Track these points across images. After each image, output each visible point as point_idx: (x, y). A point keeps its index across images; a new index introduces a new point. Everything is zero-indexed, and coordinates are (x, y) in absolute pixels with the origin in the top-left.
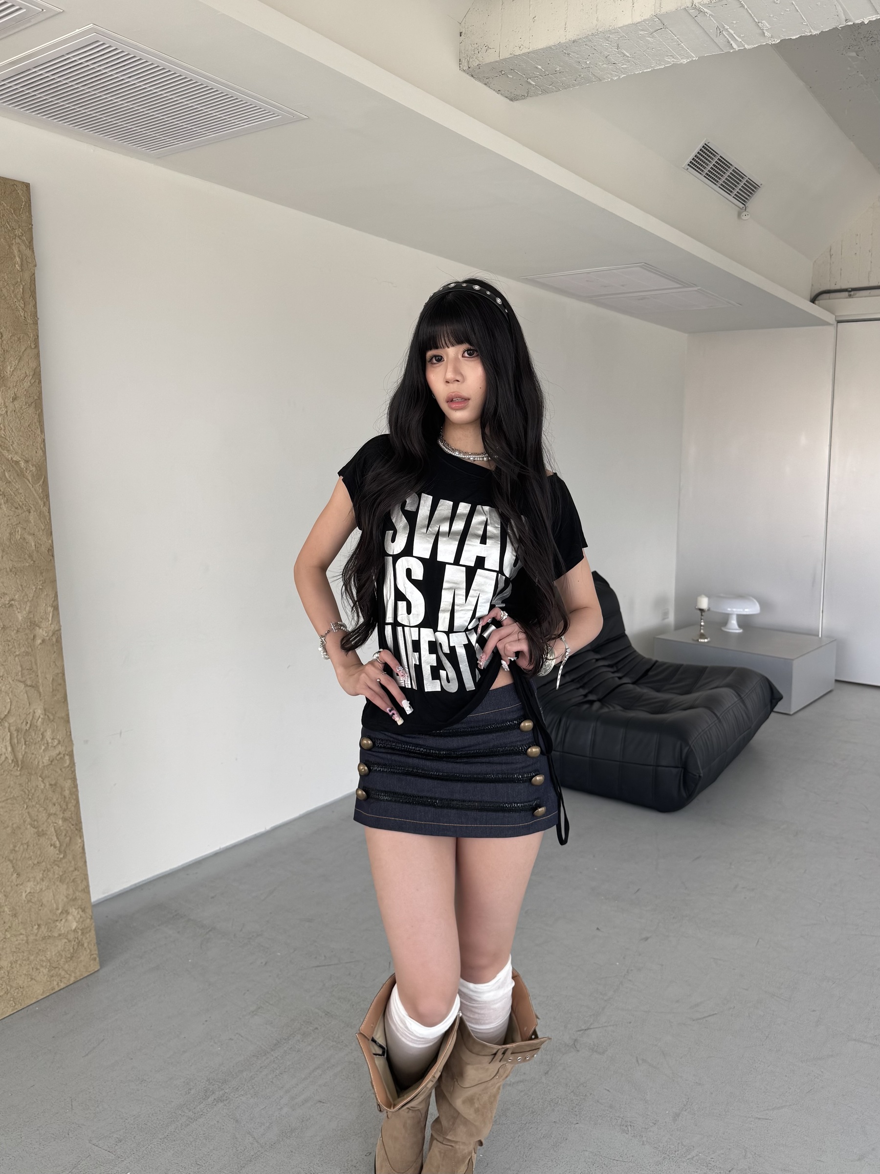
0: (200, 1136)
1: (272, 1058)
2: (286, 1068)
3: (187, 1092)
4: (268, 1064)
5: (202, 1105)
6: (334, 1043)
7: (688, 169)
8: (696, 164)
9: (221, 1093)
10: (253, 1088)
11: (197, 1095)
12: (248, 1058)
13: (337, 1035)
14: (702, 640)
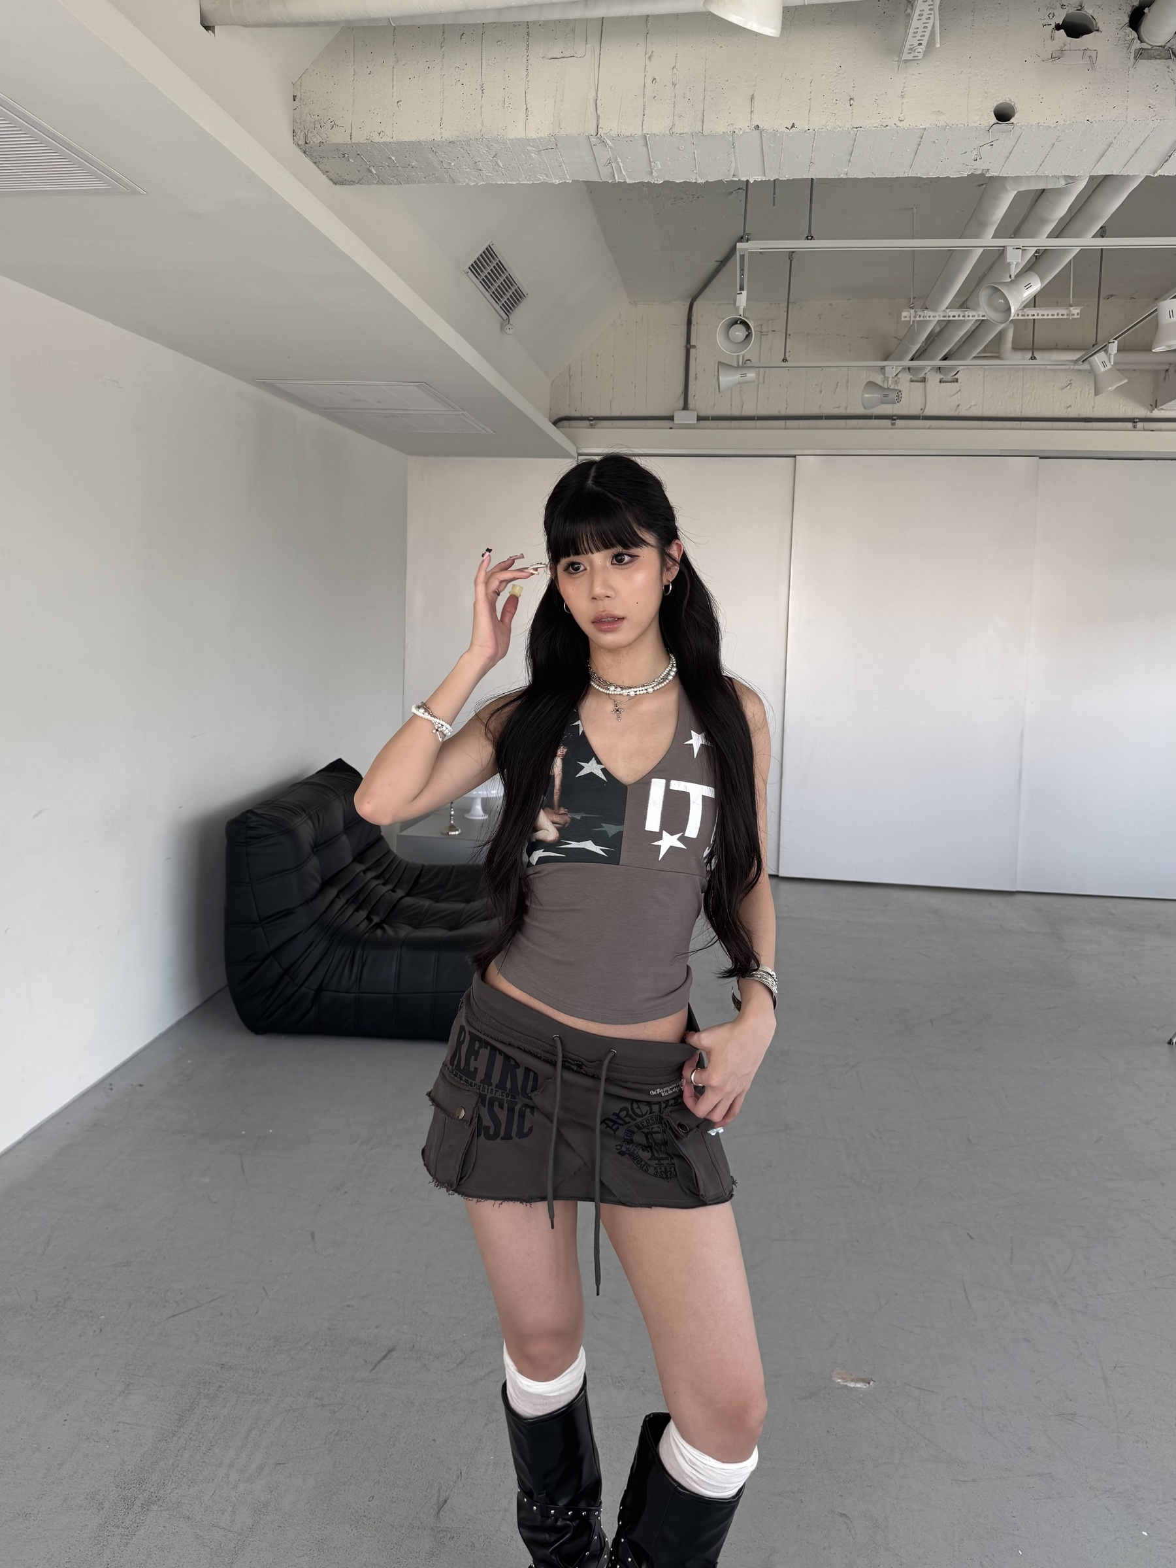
0: (152, 1550)
1: (186, 1436)
2: (211, 1442)
3: (99, 1507)
4: (186, 1444)
5: (130, 1516)
6: (255, 1396)
7: (468, 272)
8: (475, 268)
9: (145, 1494)
10: (184, 1476)
11: (114, 1507)
12: (154, 1445)
13: (251, 1387)
14: (453, 833)
